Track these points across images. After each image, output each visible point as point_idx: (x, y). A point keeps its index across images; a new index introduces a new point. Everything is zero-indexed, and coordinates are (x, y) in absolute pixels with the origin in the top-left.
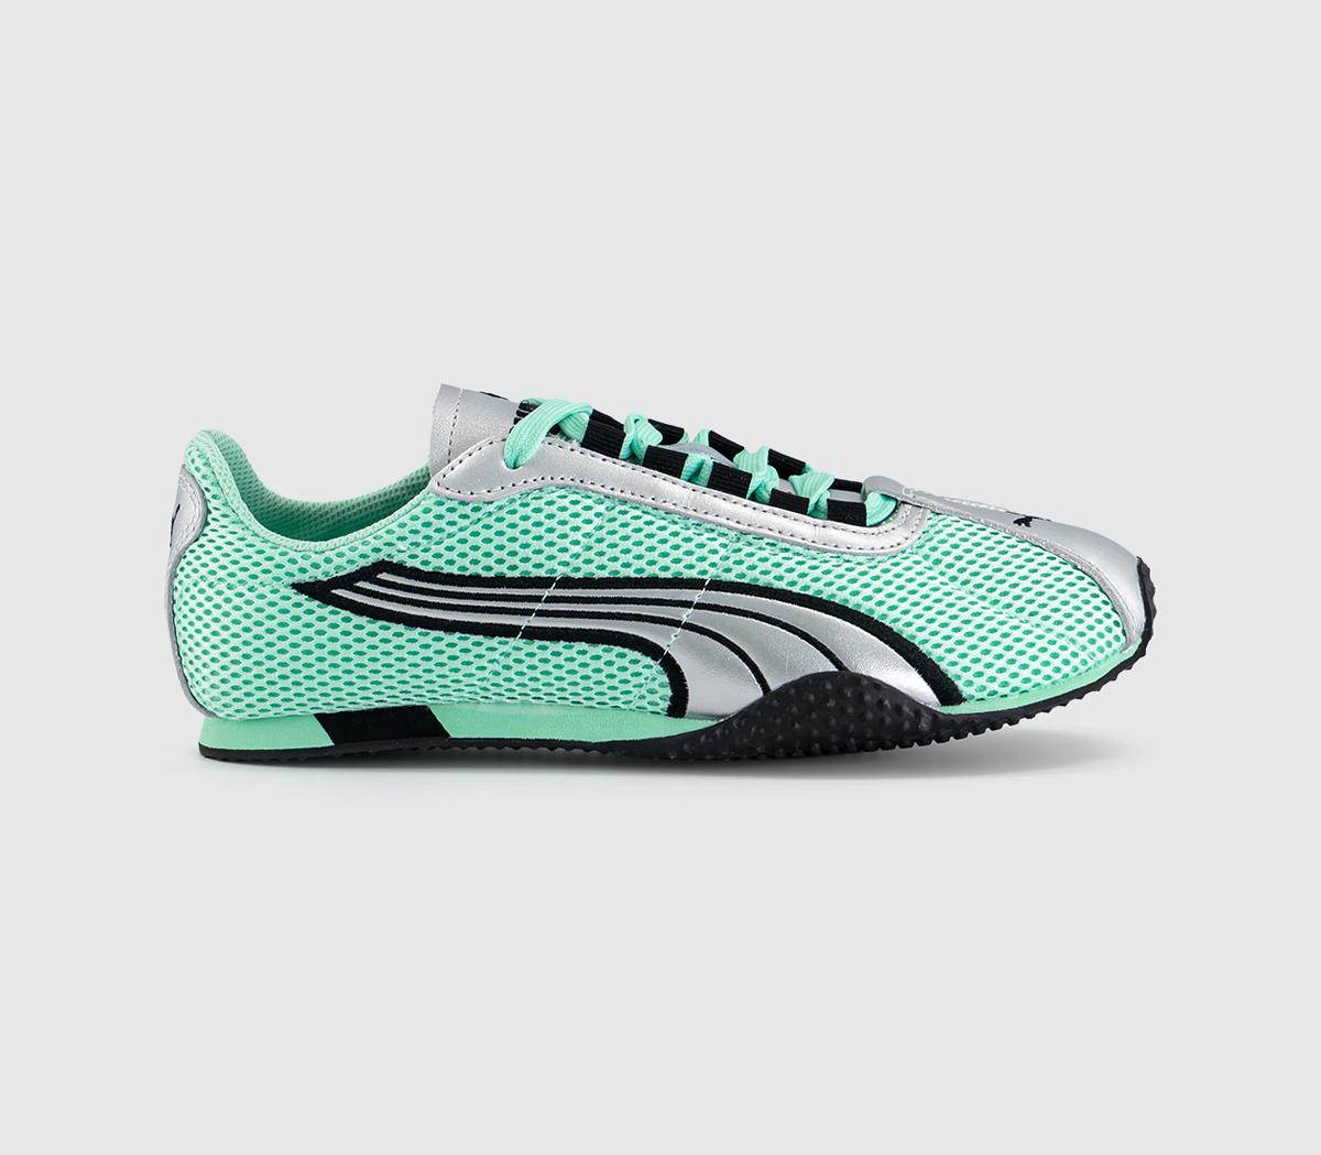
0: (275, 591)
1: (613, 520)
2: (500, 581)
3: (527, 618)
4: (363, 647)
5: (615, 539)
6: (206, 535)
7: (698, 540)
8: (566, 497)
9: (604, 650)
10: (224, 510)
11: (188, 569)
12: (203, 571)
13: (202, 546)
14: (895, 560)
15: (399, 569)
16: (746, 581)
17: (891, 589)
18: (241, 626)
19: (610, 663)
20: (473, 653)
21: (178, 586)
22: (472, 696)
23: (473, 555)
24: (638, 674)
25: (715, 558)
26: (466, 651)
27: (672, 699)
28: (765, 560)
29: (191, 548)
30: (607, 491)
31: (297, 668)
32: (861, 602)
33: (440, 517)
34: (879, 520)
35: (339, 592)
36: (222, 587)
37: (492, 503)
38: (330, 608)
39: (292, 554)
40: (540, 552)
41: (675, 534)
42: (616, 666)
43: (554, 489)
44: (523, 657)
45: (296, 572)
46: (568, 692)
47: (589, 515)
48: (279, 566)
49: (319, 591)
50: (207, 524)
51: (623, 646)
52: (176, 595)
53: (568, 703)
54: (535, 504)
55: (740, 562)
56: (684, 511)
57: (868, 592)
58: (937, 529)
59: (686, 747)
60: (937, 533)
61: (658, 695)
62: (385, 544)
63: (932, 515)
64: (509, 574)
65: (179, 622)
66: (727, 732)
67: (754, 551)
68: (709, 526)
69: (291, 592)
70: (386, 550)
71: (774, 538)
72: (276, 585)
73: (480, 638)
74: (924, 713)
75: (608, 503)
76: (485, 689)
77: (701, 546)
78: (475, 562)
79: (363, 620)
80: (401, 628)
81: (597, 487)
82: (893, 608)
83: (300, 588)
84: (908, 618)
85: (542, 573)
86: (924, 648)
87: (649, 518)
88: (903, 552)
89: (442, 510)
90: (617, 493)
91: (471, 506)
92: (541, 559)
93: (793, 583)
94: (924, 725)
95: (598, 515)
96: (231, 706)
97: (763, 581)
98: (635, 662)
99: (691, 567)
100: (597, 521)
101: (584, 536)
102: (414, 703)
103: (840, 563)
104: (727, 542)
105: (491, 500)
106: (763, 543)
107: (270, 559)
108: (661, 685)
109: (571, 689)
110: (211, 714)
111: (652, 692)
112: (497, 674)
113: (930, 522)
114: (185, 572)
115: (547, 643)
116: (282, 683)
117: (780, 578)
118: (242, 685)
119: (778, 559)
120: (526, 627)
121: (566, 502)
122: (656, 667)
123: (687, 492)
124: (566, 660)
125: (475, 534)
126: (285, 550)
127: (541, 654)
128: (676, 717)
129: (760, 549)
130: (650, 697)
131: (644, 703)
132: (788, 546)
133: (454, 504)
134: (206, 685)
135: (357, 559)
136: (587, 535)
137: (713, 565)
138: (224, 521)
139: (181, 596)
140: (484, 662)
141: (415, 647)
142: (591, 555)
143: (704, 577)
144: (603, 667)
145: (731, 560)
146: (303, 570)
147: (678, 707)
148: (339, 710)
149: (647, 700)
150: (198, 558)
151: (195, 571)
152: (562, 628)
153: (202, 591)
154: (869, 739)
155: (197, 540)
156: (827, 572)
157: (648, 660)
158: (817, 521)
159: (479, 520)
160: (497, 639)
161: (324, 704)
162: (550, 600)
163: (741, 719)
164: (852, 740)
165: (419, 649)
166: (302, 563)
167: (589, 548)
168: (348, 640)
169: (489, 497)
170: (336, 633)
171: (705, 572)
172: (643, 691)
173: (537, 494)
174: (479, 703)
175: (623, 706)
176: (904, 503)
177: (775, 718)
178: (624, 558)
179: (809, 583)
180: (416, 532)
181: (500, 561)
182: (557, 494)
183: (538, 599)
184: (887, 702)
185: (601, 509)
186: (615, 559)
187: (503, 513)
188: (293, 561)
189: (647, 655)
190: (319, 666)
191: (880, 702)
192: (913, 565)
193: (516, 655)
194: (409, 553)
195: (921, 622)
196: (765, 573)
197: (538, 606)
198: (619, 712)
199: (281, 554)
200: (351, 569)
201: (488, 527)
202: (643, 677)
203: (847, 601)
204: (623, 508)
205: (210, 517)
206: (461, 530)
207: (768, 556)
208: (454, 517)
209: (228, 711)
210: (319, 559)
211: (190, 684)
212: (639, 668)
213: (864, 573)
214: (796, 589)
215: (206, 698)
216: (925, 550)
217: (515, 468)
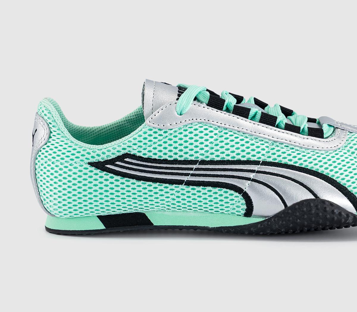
0: (81, 166)
1: (222, 136)
2: (175, 162)
3: (187, 177)
4: (118, 189)
5: (223, 144)
6: (50, 142)
7: (257, 145)
8: (202, 127)
9: (219, 190)
10: (58, 132)
11: (42, 156)
12: (50, 157)
13: (48, 147)
14: (336, 152)
15: (134, 157)
16: (276, 161)
17: (335, 164)
18: (67, 180)
19: (221, 195)
20: (164, 191)
21: (38, 163)
22: (163, 208)
23: (165, 151)
24: (232, 200)
25: (264, 152)
26: (161, 190)
27: (246, 210)
28: (284, 153)
29: (43, 147)
30: (219, 124)
31: (91, 197)
32: (324, 170)
33: (150, 135)
34: (328, 135)
35: (108, 166)
36: (58, 164)
37: (172, 129)
38: (105, 173)
39: (88, 151)
40: (192, 150)
41: (247, 142)
42: (224, 196)
43: (197, 124)
44: (185, 193)
45: (90, 158)
46: (203, 207)
47: (212, 134)
48: (83, 155)
49: (100, 166)
50: (50, 137)
51: (227, 188)
52: (37, 167)
53: (203, 211)
54: (190, 130)
55: (274, 154)
56: (251, 132)
57: (326, 166)
58: (352, 139)
59: (252, 229)
60: (352, 141)
61: (241, 208)
62: (128, 147)
63: (349, 133)
64: (179, 159)
65: (38, 178)
66: (270, 223)
67: (280, 149)
68: (261, 139)
69: (88, 166)
70: (128, 149)
71: (287, 143)
72: (82, 163)
73: (167, 185)
74: (350, 215)
75: (219, 129)
76: (168, 206)
77: (258, 147)
78: (165, 154)
79: (119, 178)
80: (134, 181)
81: (215, 123)
82: (337, 172)
83: (91, 164)
84: (343, 176)
85: (193, 158)
86: (350, 189)
87: (236, 135)
88: (339, 149)
89: (151, 133)
90: (223, 125)
91: (163, 131)
92: (192, 153)
93: (296, 162)
94: (350, 220)
95: (216, 134)
96: (62, 212)
97: (284, 161)
98: (232, 195)
99: (254, 156)
100: (215, 137)
101: (210, 143)
102: (138, 211)
103: (315, 154)
104: (268, 145)
105: (171, 128)
106: (283, 146)
107: (79, 152)
108: (242, 204)
109: (204, 206)
110: (53, 216)
111: (238, 207)
112: (174, 199)
113: (349, 136)
114: (41, 157)
115: (195, 187)
116: (85, 203)
117: (290, 160)
118: (67, 204)
119: (289, 152)
120: (187, 180)
121: (202, 129)
122: (240, 196)
123: (251, 125)
124: (203, 194)
125: (165, 142)
126: (85, 148)
127: (193, 192)
128: (248, 217)
129: (282, 148)
130: (237, 209)
131: (234, 211)
132: (293, 147)
133: (156, 130)
134: (51, 204)
135: (116, 152)
136: (211, 143)
137: (263, 155)
138: (58, 136)
139: (39, 167)
140: (168, 195)
141: (140, 189)
142: (213, 151)
143: (260, 160)
144: (218, 197)
145: (271, 153)
146: (93, 157)
147: (249, 213)
148: (107, 214)
149: (236, 210)
150: (47, 152)
151: (46, 157)
152: (201, 181)
153: (49, 165)
154: (328, 226)
155: (46, 144)
156: (310, 158)
157: (237, 194)
158: (305, 136)
159: (167, 136)
160: (174, 185)
161: (102, 212)
162: (197, 169)
163: (275, 218)
164: (321, 226)
165: (142, 190)
166: (92, 154)
167: (212, 148)
168: (112, 186)
169: (171, 127)
170: (107, 183)
171: (260, 158)
172: (234, 206)
173: (190, 126)
174: (165, 211)
175: (226, 213)
176: (337, 128)
177: (289, 217)
178: (227, 152)
179: (303, 162)
180: (140, 141)
181: (176, 154)
182: (198, 126)
183: (191, 169)
184: (335, 211)
185: (217, 132)
186: (223, 153)
187: (176, 134)
188: (89, 153)
189: (237, 192)
190: (100, 196)
191: (333, 211)
192: (343, 154)
193: (182, 192)
194: (137, 150)
195: (348, 178)
196: (285, 158)
197: (191, 172)
198: (223, 214)
199: (83, 150)
200: (113, 157)
201: (170, 139)
202: (235, 201)
203: (318, 169)
204: (226, 131)
205: (52, 135)
206: (159, 141)
207: (286, 151)
208: (156, 135)
209: (61, 214)
210: (100, 152)
211: (44, 203)
212: (233, 197)
213: (324, 158)
214: (297, 165)
215: (51, 209)
216: (348, 148)
217: (181, 115)
